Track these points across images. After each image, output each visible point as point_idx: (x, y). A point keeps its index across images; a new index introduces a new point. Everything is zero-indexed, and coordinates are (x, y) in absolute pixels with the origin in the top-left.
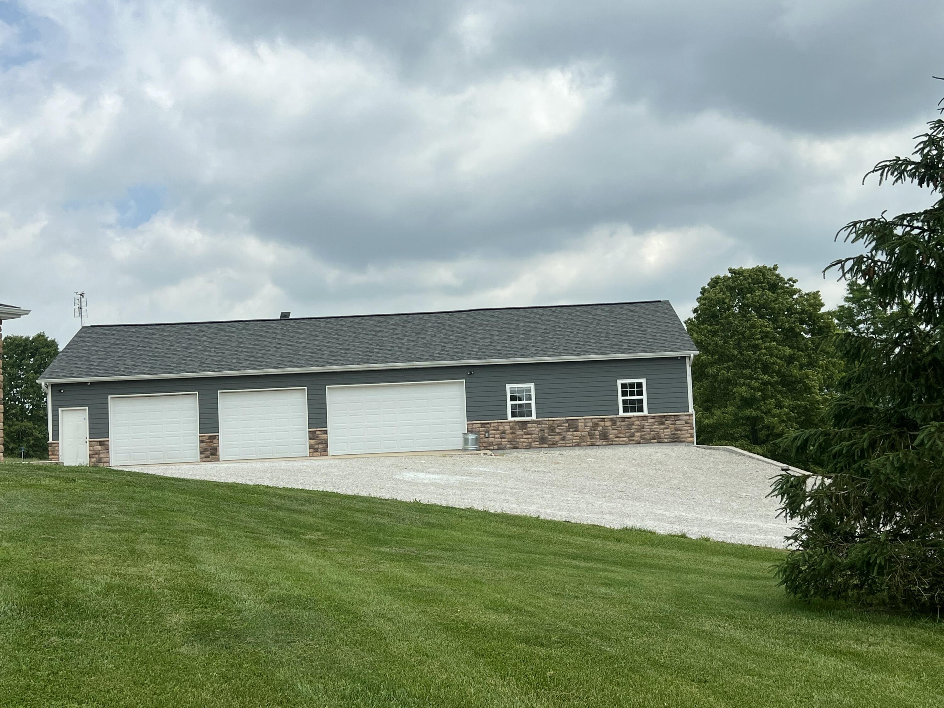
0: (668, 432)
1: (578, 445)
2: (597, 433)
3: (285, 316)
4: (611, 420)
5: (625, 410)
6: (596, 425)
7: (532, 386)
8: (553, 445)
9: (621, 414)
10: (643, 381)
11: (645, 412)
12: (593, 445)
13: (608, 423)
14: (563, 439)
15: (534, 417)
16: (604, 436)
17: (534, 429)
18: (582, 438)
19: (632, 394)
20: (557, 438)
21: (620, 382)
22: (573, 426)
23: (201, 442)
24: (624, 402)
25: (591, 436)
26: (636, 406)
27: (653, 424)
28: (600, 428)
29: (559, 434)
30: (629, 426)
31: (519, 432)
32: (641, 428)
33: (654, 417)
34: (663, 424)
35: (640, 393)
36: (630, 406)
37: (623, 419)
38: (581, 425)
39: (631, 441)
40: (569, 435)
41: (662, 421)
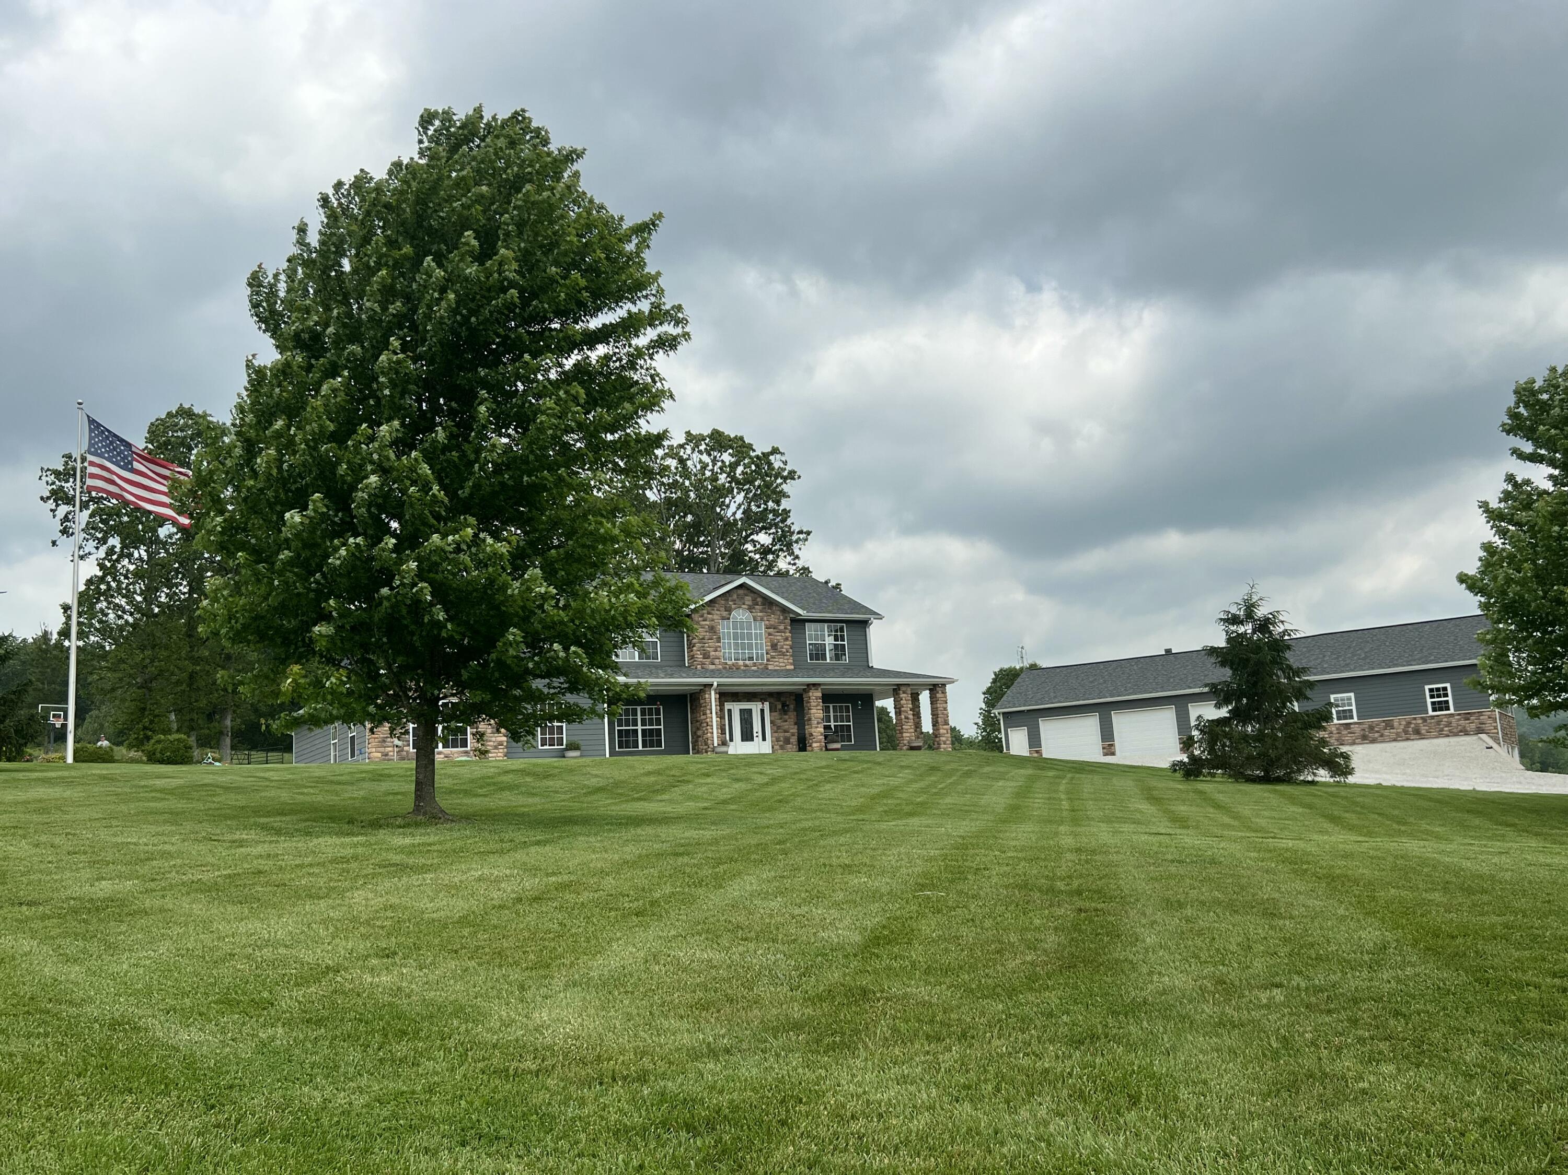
0: (1473, 726)
1: (1395, 740)
2: (1410, 729)
3: (1168, 651)
4: (1422, 718)
5: (1434, 710)
6: (1409, 723)
7: (1352, 695)
8: (1374, 741)
9: (1431, 713)
10: (1448, 685)
11: (1452, 711)
12: (1408, 739)
13: (1420, 721)
14: (1382, 736)
15: (1355, 720)
16: (1417, 732)
17: (1356, 728)
18: (1397, 734)
19: (1439, 696)
20: (1377, 735)
21: (1427, 687)
22: (1389, 725)
23: (1104, 748)
24: (1433, 703)
25: (1406, 732)
26: (1444, 706)
27: (1459, 720)
28: (1412, 726)
29: (1378, 732)
30: (1439, 723)
31: (1345, 732)
32: (1449, 724)
33: (1459, 715)
34: (1468, 719)
35: (1446, 695)
36: (1437, 707)
37: (1432, 717)
38: (1396, 724)
39: (1440, 734)
40: (1386, 733)
41: (1467, 717)
